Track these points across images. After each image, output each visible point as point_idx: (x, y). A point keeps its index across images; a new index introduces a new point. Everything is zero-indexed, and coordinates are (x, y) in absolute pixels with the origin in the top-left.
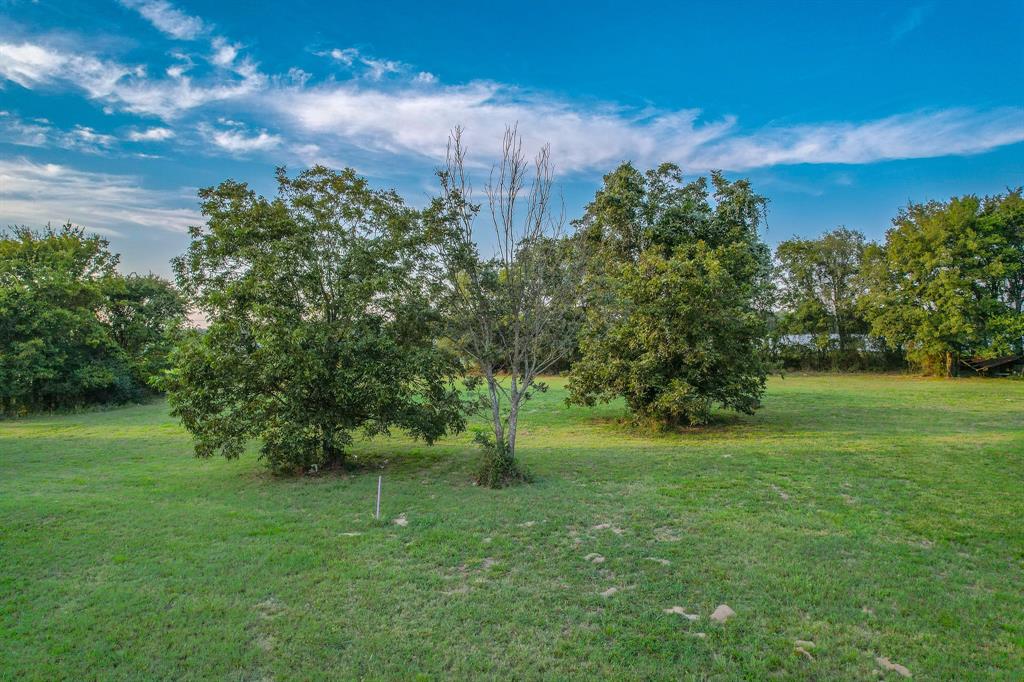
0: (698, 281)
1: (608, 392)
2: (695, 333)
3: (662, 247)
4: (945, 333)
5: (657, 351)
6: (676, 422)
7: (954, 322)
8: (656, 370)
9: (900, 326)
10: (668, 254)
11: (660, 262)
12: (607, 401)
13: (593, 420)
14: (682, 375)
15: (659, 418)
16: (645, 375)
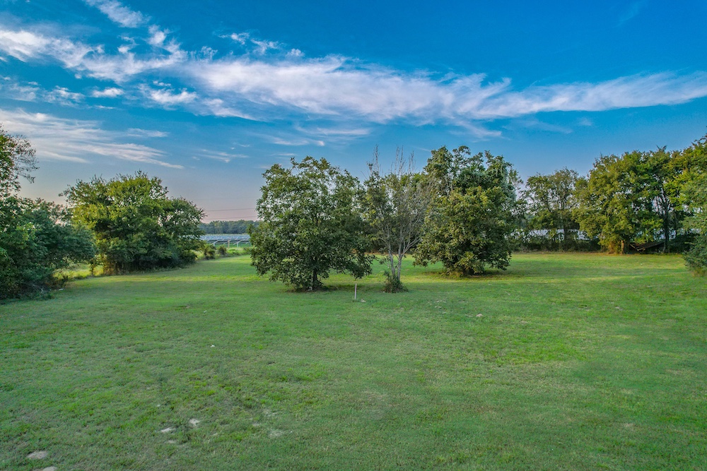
0: (478, 206)
1: (434, 259)
2: (476, 230)
3: (461, 188)
4: (618, 229)
5: (458, 239)
6: (468, 273)
7: (622, 223)
8: (458, 248)
9: (594, 226)
10: (464, 192)
11: (460, 196)
12: (434, 262)
13: (427, 273)
14: (471, 250)
15: (459, 271)
16: (453, 250)
